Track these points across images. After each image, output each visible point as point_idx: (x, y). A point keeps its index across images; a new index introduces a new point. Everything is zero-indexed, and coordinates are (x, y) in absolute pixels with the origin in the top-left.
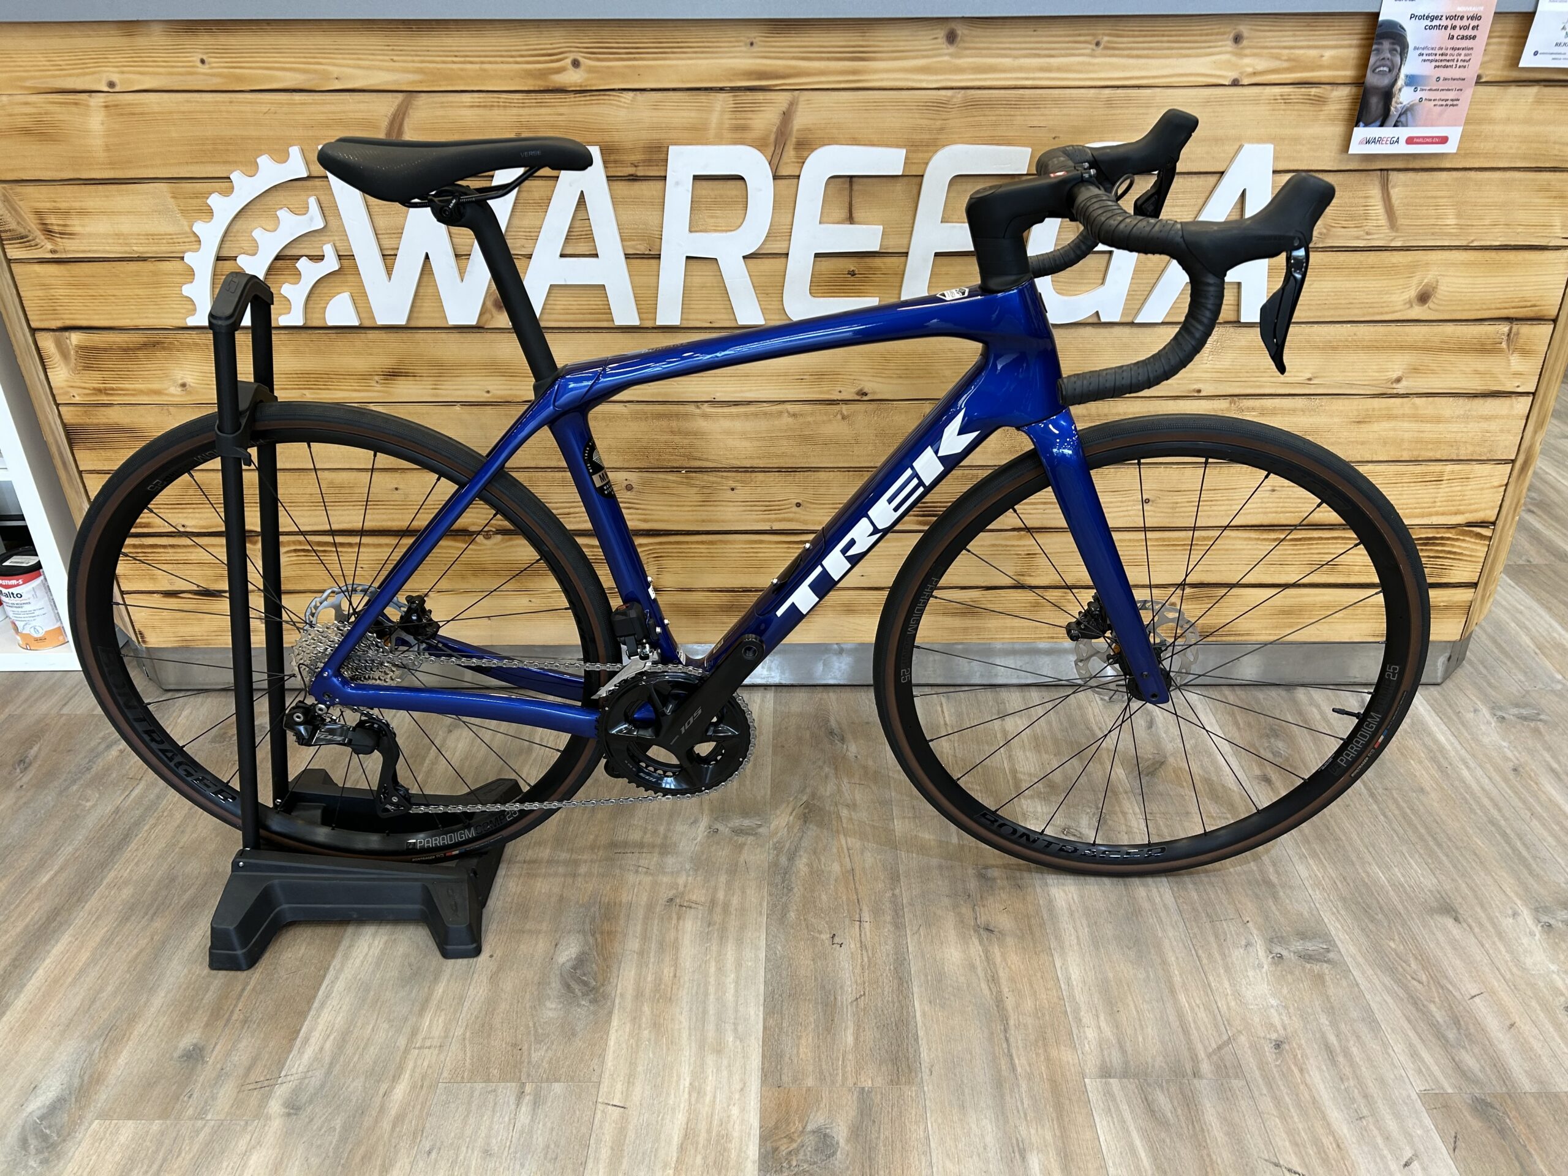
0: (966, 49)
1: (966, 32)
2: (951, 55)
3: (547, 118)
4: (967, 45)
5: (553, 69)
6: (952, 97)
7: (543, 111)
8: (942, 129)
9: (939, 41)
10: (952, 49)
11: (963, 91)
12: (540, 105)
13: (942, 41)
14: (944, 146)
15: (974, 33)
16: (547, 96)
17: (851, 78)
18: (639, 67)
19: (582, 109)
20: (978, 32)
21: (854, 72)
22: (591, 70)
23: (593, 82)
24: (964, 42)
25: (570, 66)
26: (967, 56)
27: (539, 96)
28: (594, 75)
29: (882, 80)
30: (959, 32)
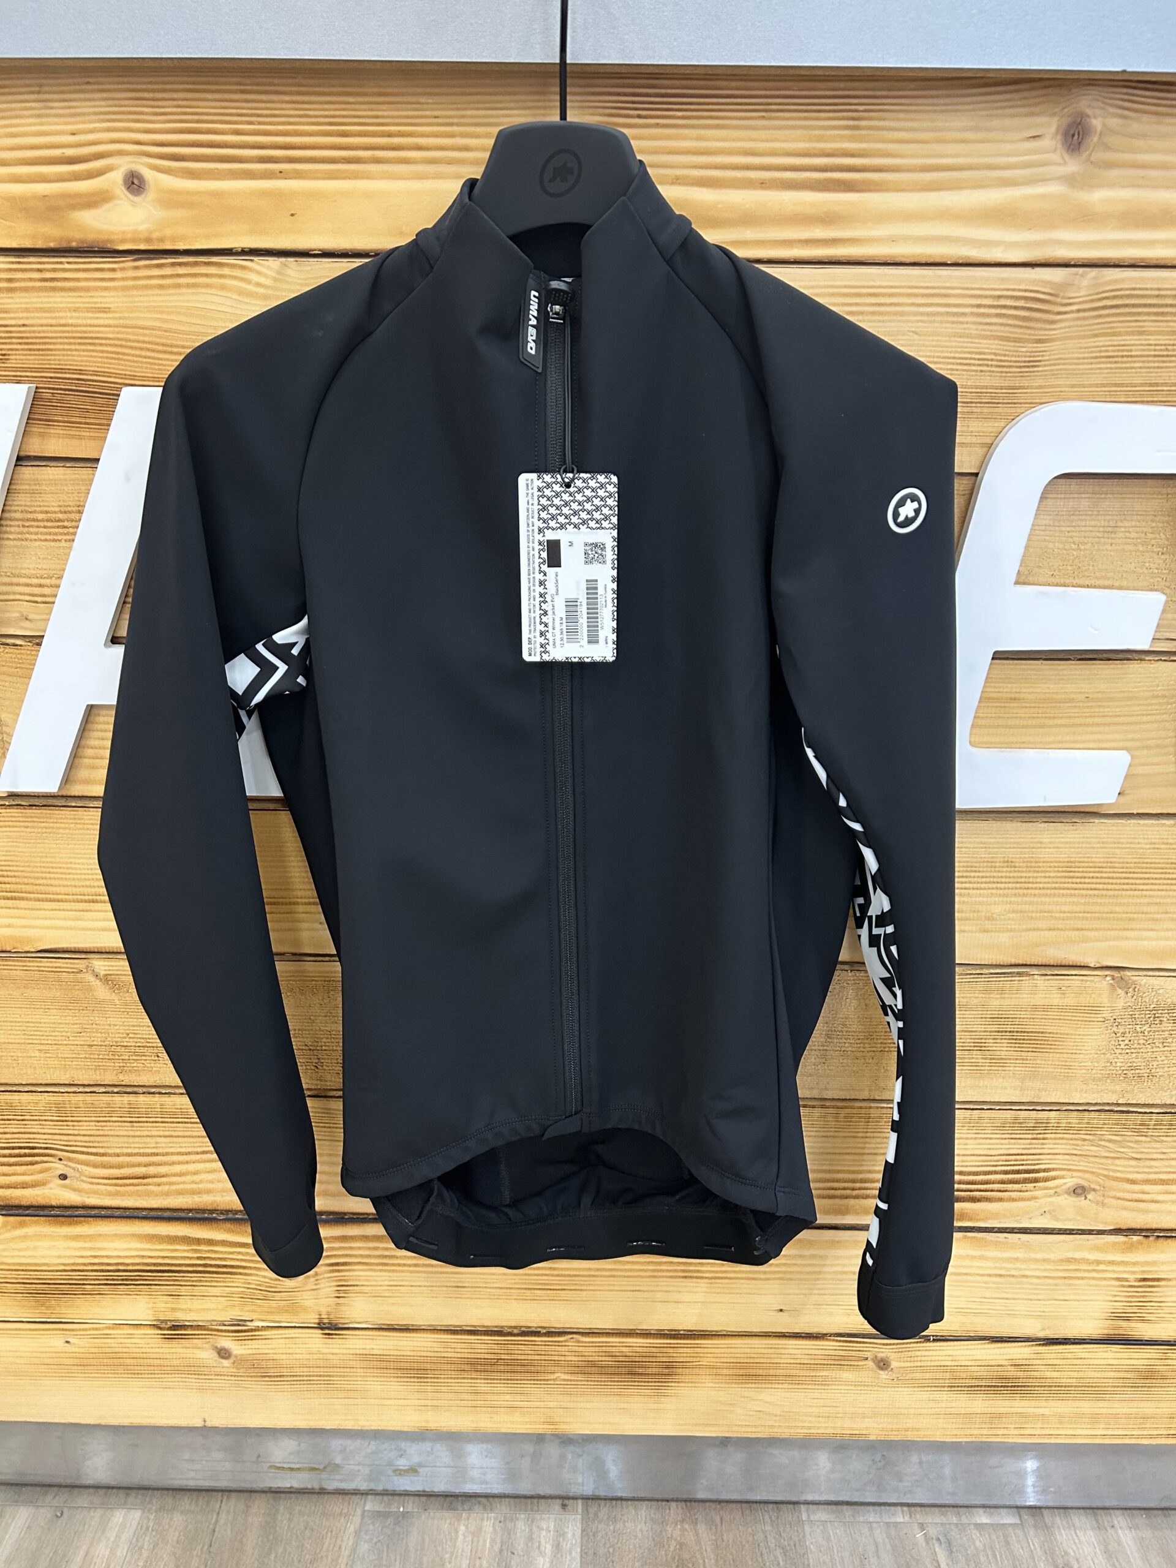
0: (1110, 165)
1: (1113, 122)
2: (1071, 181)
3: (71, 318)
4: (1109, 156)
5: (77, 195)
6: (1066, 285)
7: (58, 300)
8: (1032, 364)
9: (1046, 143)
10: (1072, 166)
11: (1093, 272)
12: (51, 285)
13: (1050, 142)
14: (1034, 404)
15: (1135, 127)
16: (66, 262)
17: (819, 233)
18: (292, 194)
19: (155, 299)
20: (1142, 124)
21: (827, 219)
22: (171, 200)
23: (181, 230)
24: (1107, 148)
25: (120, 190)
26: (1111, 185)
27: (49, 262)
28: (179, 213)
29: (893, 240)
30: (1097, 123)
